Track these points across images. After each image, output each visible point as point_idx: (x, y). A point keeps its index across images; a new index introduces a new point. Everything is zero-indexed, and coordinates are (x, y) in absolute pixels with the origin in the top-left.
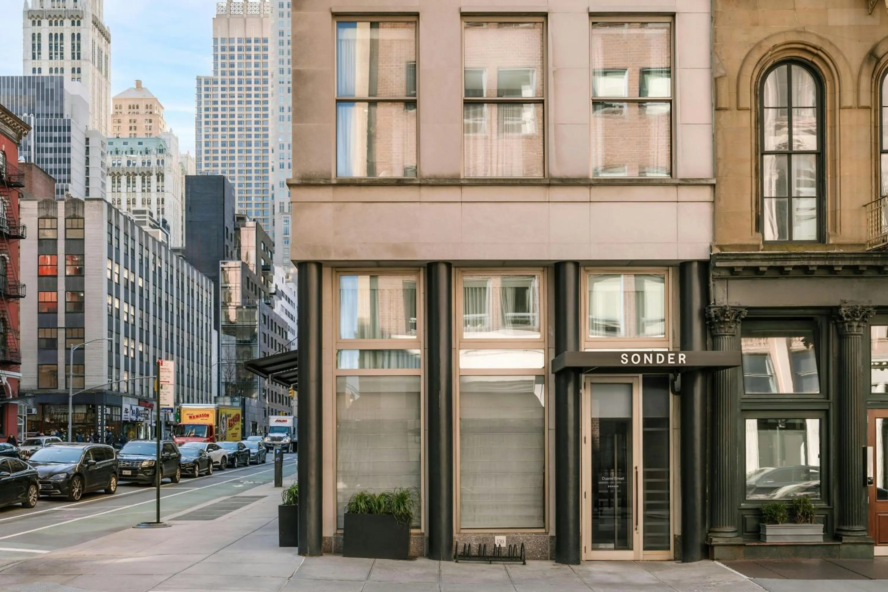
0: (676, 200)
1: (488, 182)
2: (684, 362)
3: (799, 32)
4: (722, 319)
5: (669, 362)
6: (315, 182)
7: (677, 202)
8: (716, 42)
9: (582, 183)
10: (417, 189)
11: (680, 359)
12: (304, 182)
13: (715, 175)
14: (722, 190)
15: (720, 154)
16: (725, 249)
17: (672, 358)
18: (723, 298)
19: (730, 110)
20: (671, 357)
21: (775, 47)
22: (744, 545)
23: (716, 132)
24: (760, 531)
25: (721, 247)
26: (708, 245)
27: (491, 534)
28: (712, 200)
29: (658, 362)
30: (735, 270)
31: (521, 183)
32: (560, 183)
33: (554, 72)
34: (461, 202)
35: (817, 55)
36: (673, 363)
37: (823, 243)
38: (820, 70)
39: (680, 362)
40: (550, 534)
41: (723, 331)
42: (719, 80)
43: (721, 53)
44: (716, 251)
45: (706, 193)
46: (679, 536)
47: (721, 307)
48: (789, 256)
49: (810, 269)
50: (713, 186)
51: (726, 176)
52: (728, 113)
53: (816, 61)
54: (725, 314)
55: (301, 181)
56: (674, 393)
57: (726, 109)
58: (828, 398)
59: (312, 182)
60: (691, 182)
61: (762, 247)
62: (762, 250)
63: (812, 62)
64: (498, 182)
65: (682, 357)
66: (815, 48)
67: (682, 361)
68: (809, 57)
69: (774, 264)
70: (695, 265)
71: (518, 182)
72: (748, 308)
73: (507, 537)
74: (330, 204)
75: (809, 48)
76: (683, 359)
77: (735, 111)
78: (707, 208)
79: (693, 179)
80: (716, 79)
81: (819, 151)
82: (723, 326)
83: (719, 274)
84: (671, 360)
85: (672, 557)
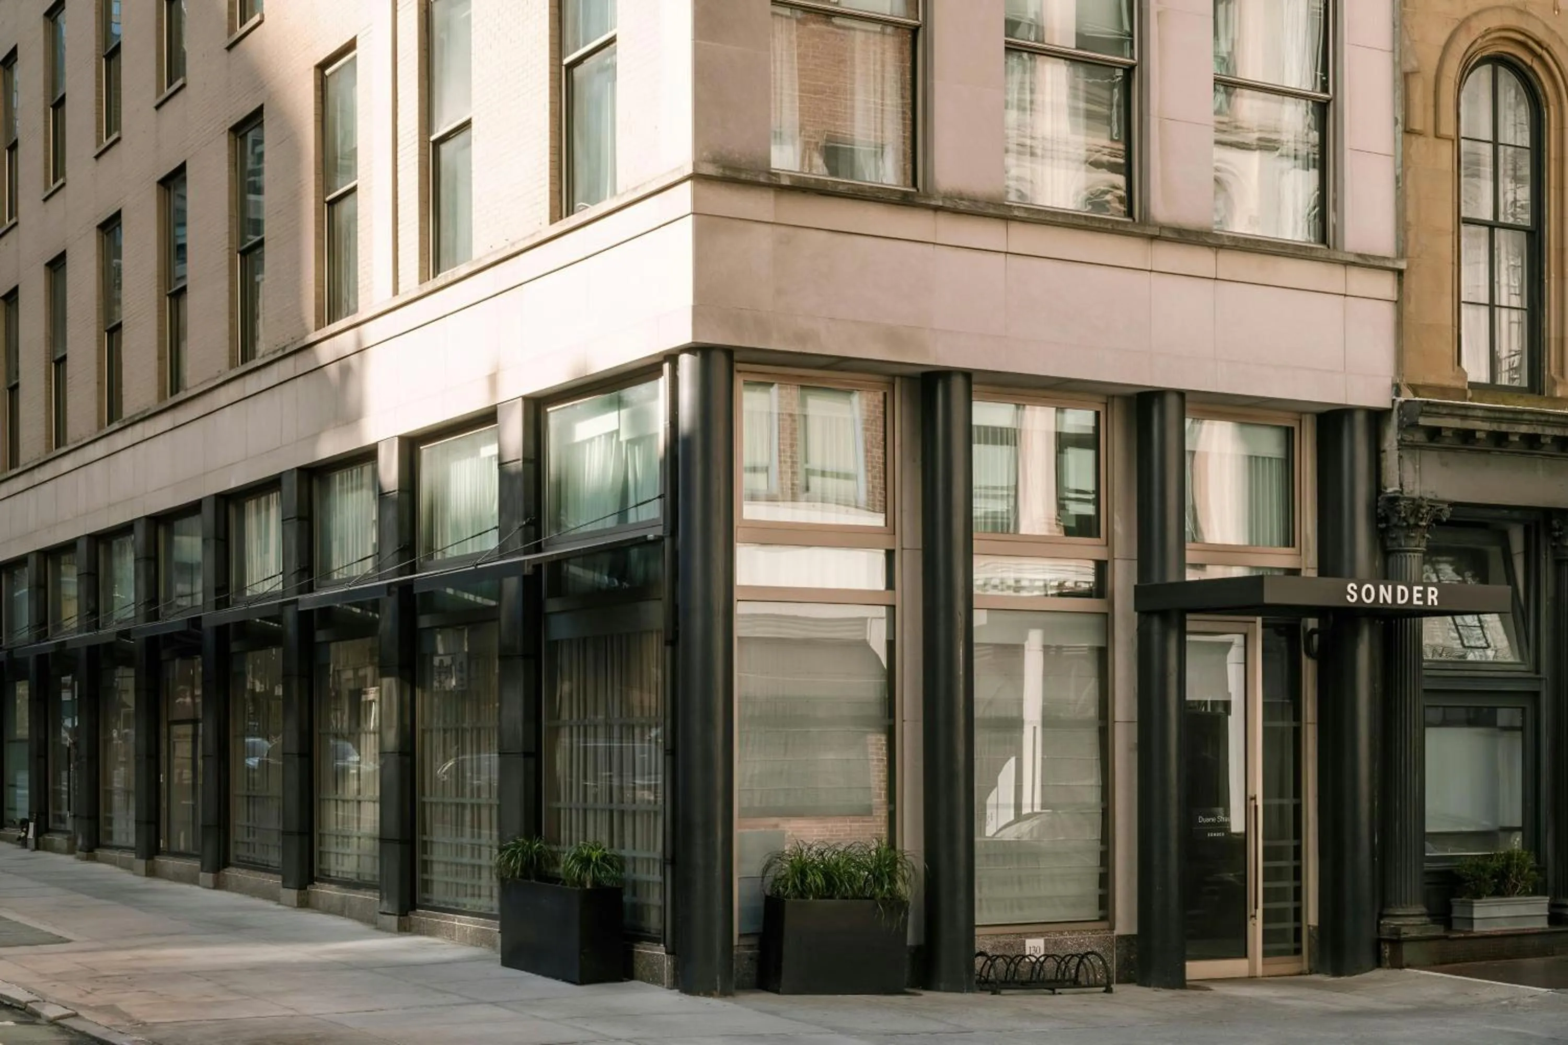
0: (1343, 292)
1: (1060, 219)
2: (1436, 603)
3: (1520, 12)
4: (1412, 521)
5: (1415, 602)
6: (749, 177)
7: (1345, 295)
8: (1405, 6)
9: (1210, 241)
10: (930, 214)
11: (1430, 597)
12: (728, 173)
13: (1401, 253)
14: (1411, 281)
15: (1411, 216)
16: (1421, 392)
17: (1420, 595)
18: (1414, 483)
19: (1425, 136)
20: (1418, 592)
21: (1488, 32)
22: (1446, 938)
23: (1404, 174)
24: (1451, 912)
25: (1415, 389)
26: (1388, 382)
27: (1019, 935)
28: (1395, 299)
29: (1399, 602)
30: (1443, 434)
31: (1113, 229)
32: (1175, 236)
33: (1159, 14)
34: (1007, 253)
35: (1540, 58)
36: (1421, 603)
37: (1540, 394)
38: (1541, 83)
39: (1430, 603)
40: (1116, 932)
41: (1413, 544)
42: (1411, 78)
43: (1412, 28)
44: (1407, 395)
45: (1385, 285)
46: (1314, 927)
47: (1414, 500)
48: (1520, 417)
49: (1543, 440)
50: (1400, 273)
51: (1419, 257)
52: (1421, 140)
53: (1537, 66)
54: (1419, 512)
55: (721, 171)
56: (1309, 654)
57: (1420, 134)
58: (1537, 671)
59: (743, 176)
60: (1372, 262)
61: (1470, 394)
62: (1470, 400)
63: (1531, 68)
64: (1076, 221)
65: (1433, 593)
66: (1539, 44)
67: (1433, 601)
68: (1527, 59)
69: (1499, 427)
70: (1360, 418)
71: (1109, 226)
72: (1453, 504)
73: (1046, 940)
74: (768, 228)
75: (1531, 43)
76: (1434, 597)
77: (1431, 139)
78: (1386, 313)
79: (1374, 257)
80: (1406, 76)
81: (1534, 229)
82: (1413, 535)
83: (1411, 438)
84: (1418, 599)
85: (1305, 966)
